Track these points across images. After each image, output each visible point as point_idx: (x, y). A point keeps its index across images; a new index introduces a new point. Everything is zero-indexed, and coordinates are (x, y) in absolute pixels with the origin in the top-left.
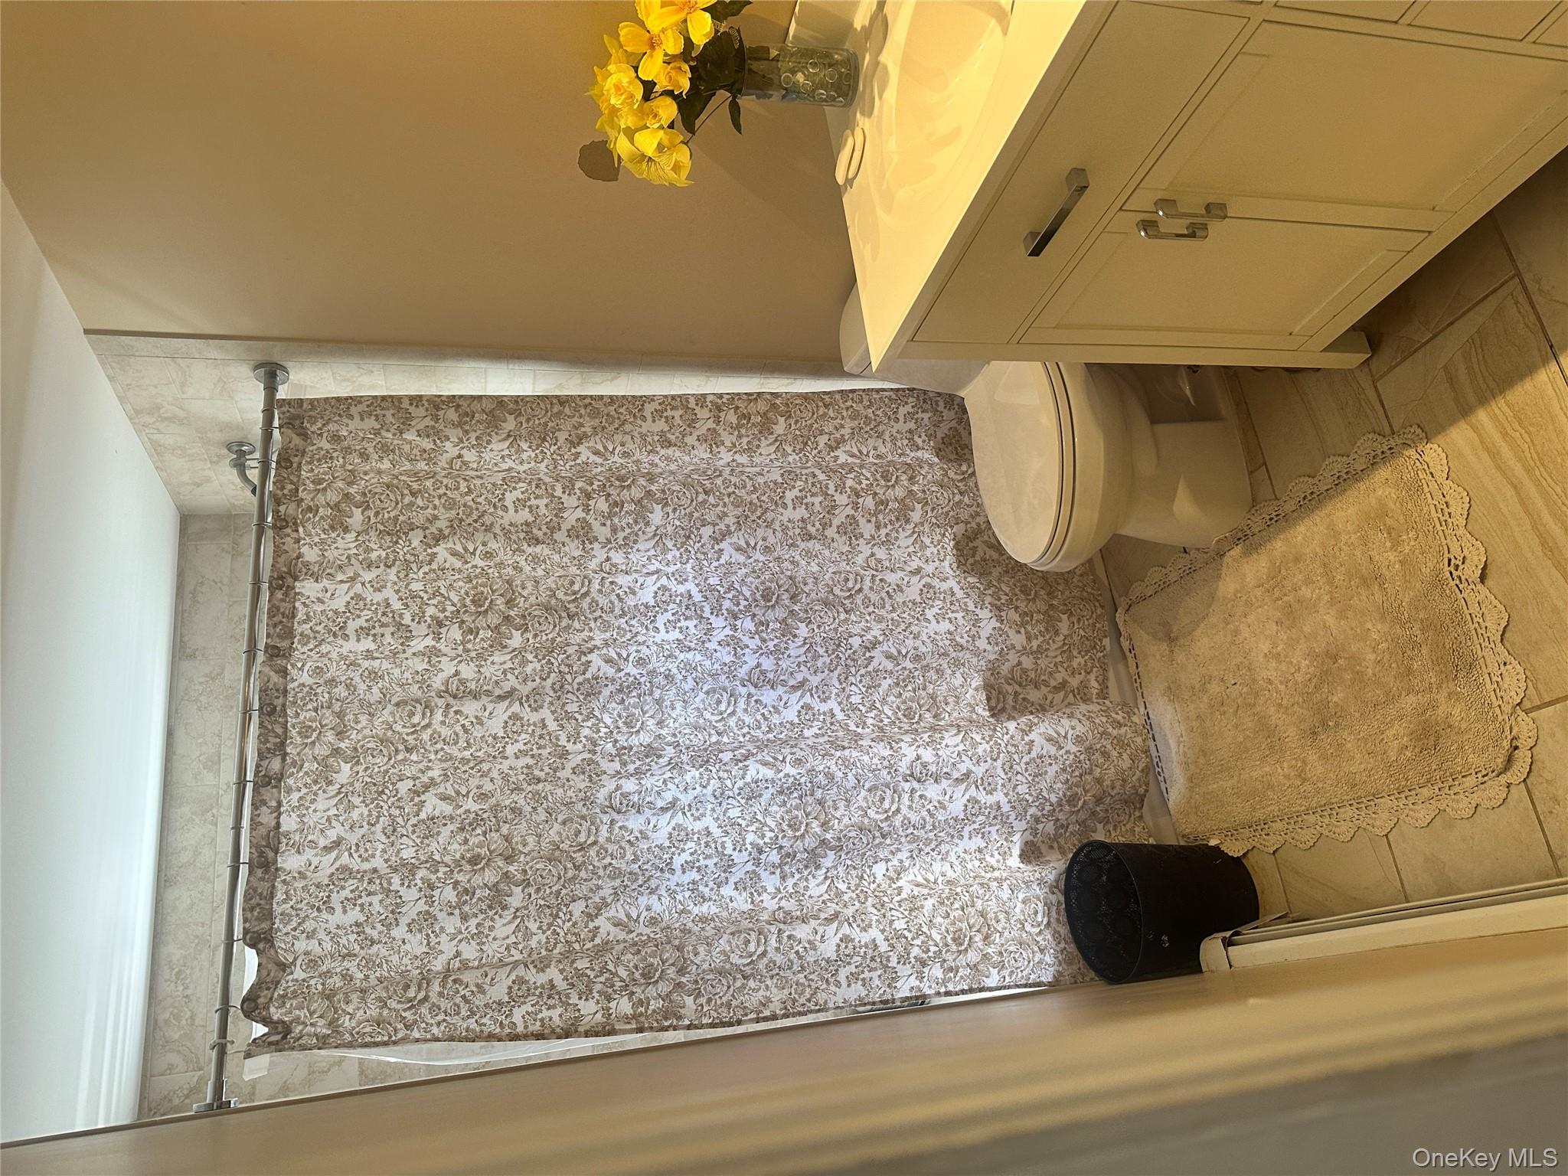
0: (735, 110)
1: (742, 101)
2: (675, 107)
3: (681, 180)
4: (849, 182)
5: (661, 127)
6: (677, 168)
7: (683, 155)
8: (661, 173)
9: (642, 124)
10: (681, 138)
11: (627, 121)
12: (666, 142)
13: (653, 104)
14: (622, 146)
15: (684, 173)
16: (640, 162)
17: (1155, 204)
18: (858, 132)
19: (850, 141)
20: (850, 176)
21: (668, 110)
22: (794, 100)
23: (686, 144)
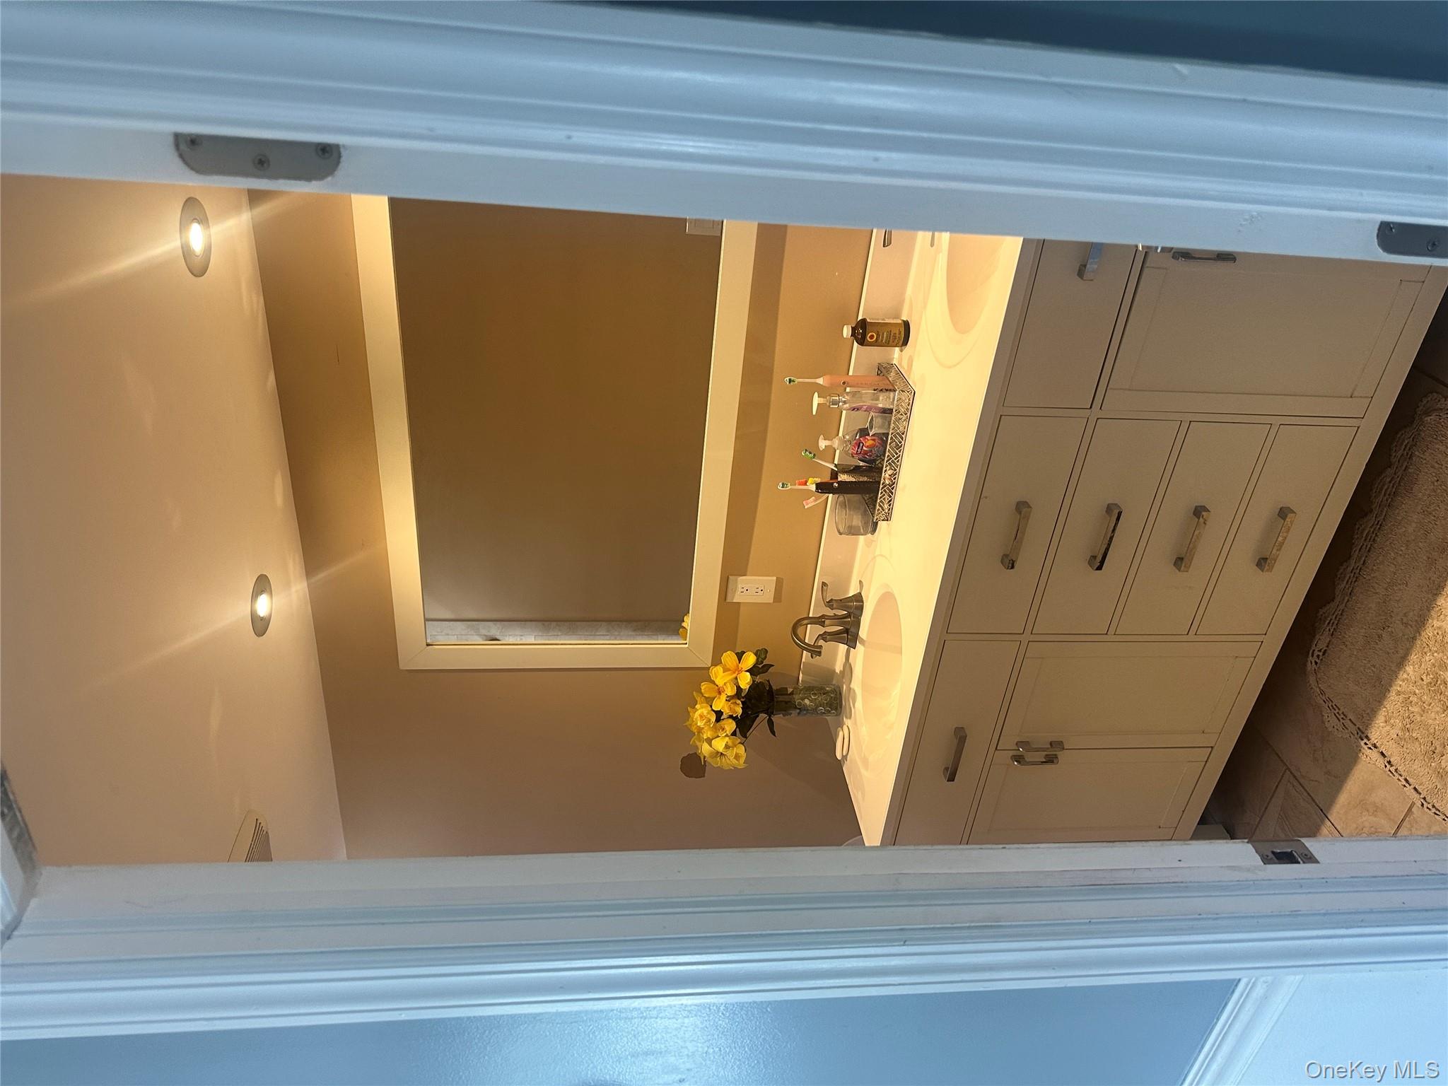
0: (771, 723)
1: (774, 718)
2: (734, 723)
3: (741, 763)
4: (845, 757)
5: (727, 736)
6: (737, 757)
7: (741, 750)
8: (728, 762)
9: (716, 735)
10: (739, 740)
11: (707, 734)
12: (730, 744)
13: (721, 723)
14: (705, 749)
15: (742, 760)
16: (716, 757)
17: (1017, 744)
18: (845, 728)
19: (841, 733)
20: (844, 754)
21: (730, 726)
22: (805, 714)
23: (743, 744)
